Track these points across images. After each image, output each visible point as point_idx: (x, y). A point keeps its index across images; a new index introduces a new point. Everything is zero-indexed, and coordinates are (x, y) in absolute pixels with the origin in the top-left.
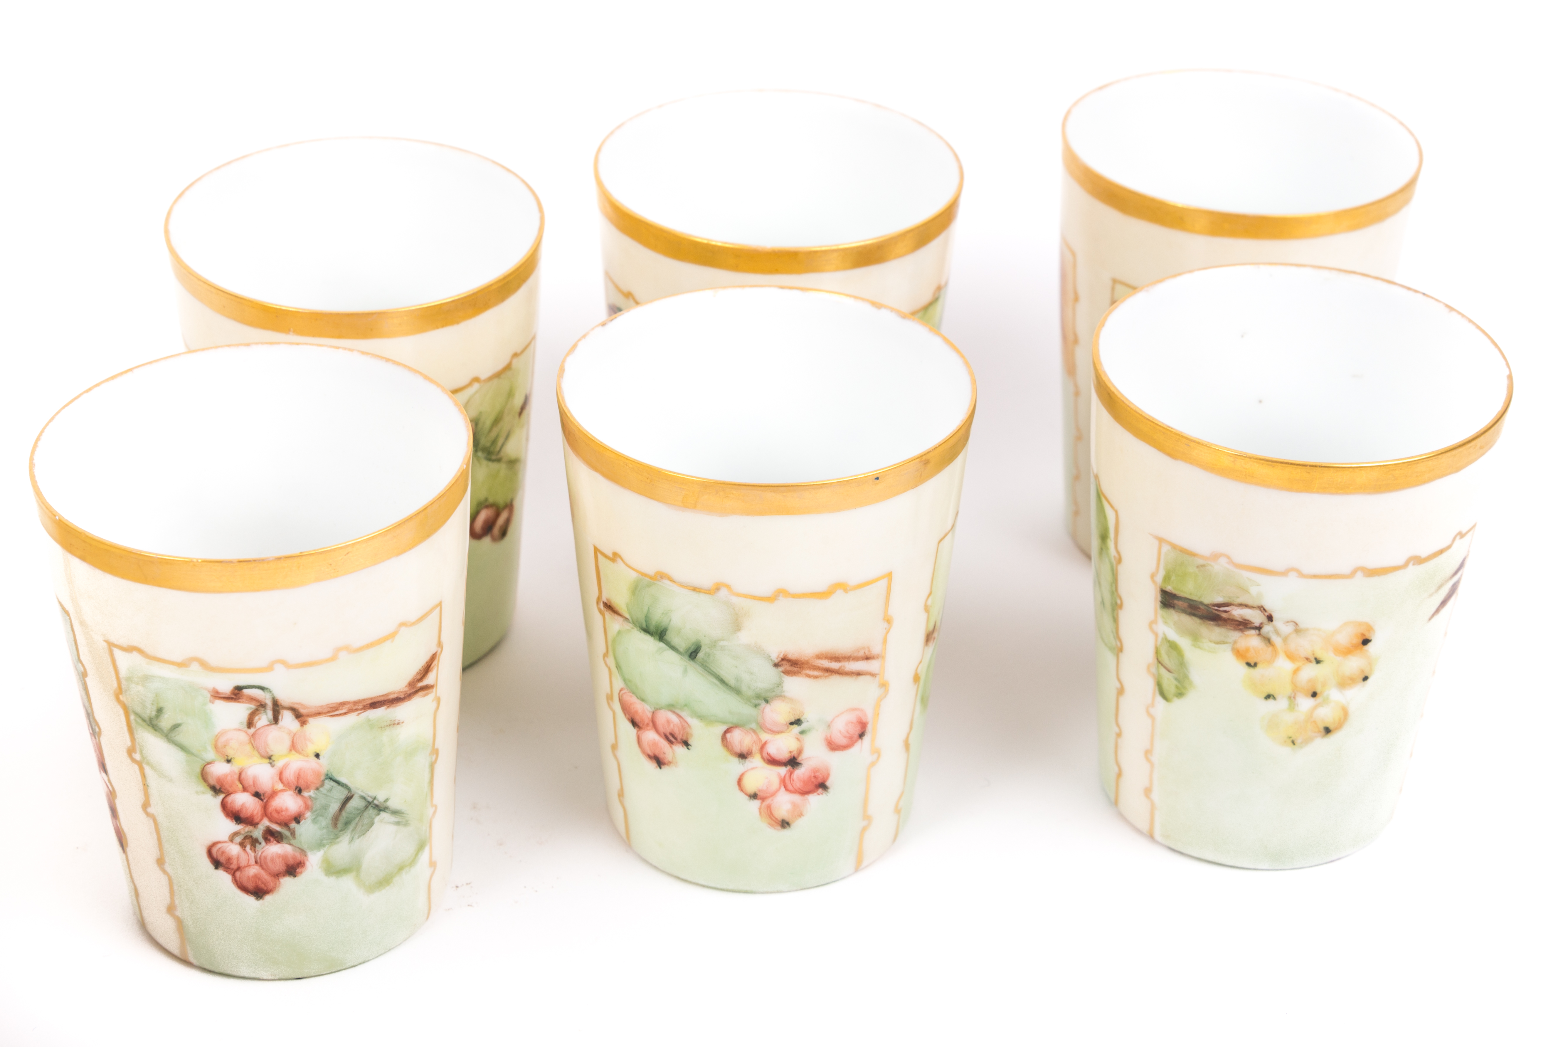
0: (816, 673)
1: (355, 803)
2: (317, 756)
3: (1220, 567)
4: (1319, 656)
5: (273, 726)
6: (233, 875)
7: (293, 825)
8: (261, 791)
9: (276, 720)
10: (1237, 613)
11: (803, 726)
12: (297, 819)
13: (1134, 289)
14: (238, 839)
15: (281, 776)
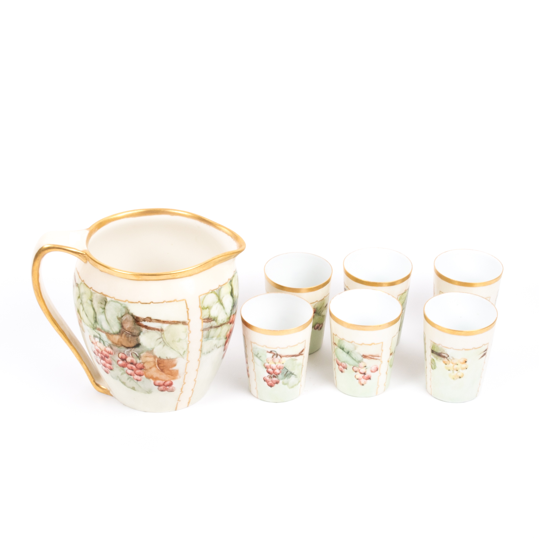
0: (369, 358)
1: (288, 373)
2: (283, 364)
3: (440, 346)
4: (458, 364)
5: (276, 358)
6: (267, 383)
7: (278, 375)
8: (273, 369)
9: (277, 357)
10: (443, 355)
11: (366, 367)
12: (279, 374)
13: (443, 293)
14: (269, 377)
15: (277, 366)
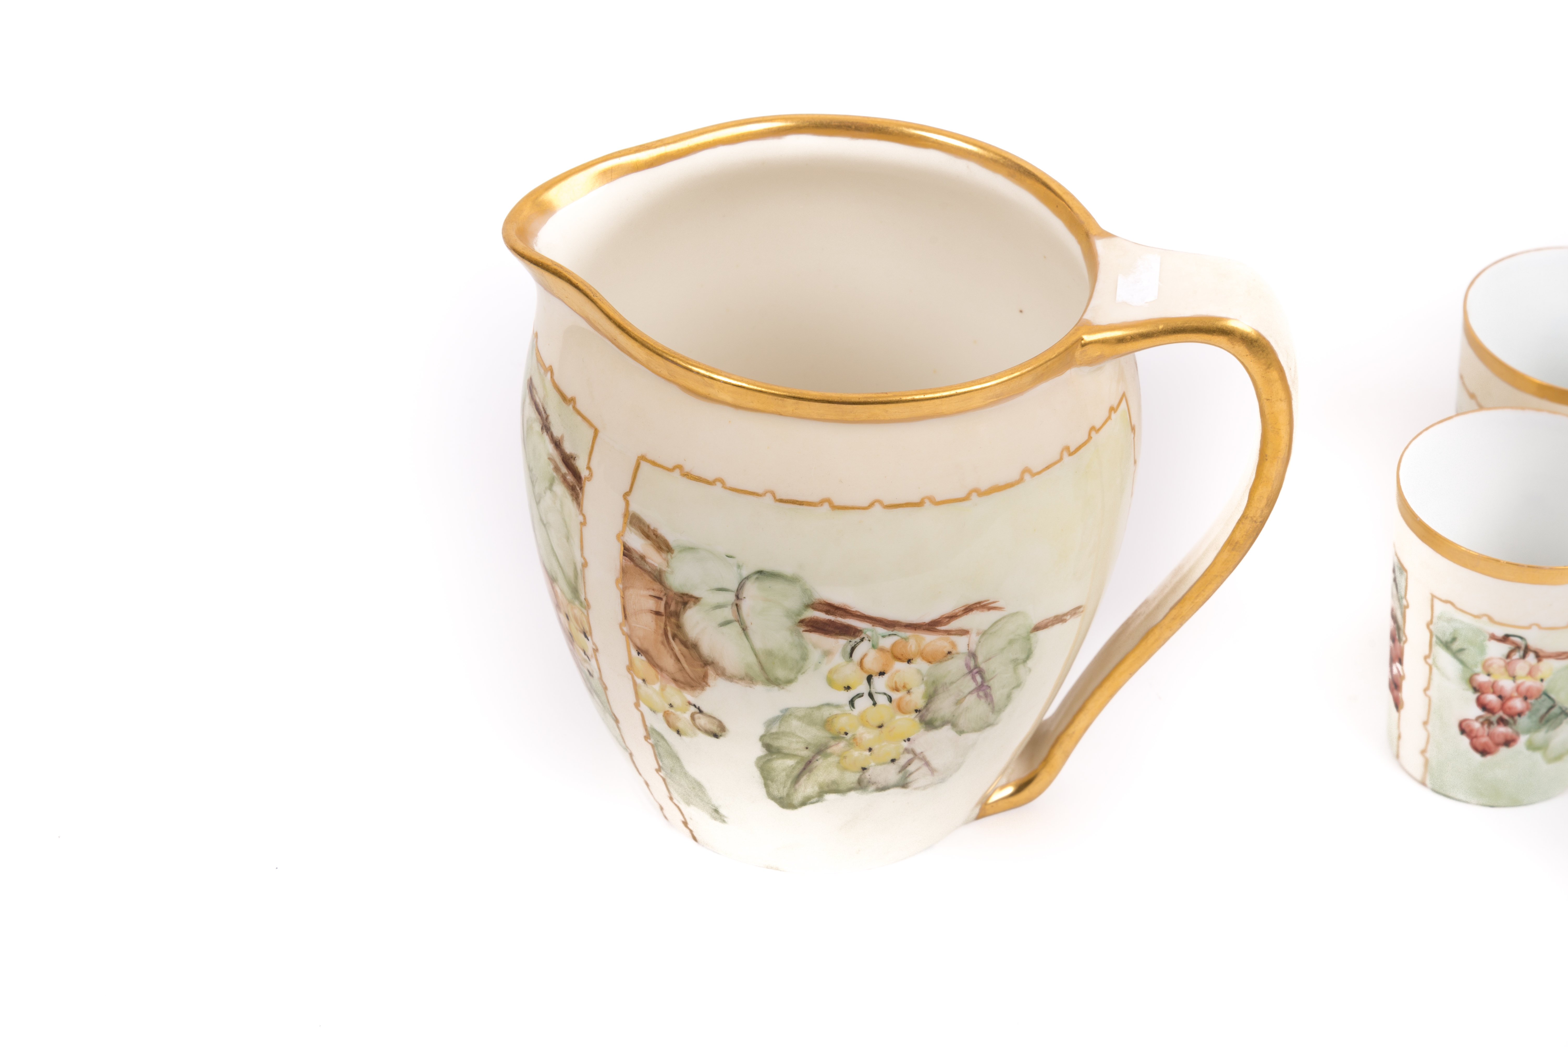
1: (1556, 710)
2: (1542, 680)
5: (1521, 660)
6: (1471, 740)
7: (1517, 718)
8: (1503, 694)
9: (1524, 656)
12: (1520, 714)
14: (1481, 720)
15: (1518, 689)
